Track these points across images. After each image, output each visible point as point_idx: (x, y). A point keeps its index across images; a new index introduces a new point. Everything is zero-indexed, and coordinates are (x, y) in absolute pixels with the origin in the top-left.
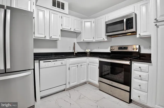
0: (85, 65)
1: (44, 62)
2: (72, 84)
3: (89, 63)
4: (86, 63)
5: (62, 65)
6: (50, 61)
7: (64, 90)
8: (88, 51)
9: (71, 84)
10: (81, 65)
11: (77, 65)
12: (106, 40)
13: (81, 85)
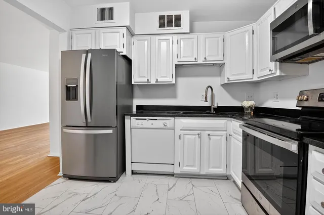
0: (222, 136)
1: (136, 119)
2: (187, 169)
3: (232, 133)
4: (225, 132)
5: (165, 128)
6: (146, 119)
7: (173, 175)
8: (247, 104)
9: (184, 168)
10: (209, 135)
11: (199, 132)
12: (278, 73)
13: (211, 179)
